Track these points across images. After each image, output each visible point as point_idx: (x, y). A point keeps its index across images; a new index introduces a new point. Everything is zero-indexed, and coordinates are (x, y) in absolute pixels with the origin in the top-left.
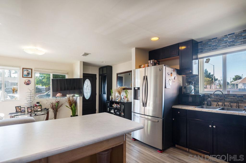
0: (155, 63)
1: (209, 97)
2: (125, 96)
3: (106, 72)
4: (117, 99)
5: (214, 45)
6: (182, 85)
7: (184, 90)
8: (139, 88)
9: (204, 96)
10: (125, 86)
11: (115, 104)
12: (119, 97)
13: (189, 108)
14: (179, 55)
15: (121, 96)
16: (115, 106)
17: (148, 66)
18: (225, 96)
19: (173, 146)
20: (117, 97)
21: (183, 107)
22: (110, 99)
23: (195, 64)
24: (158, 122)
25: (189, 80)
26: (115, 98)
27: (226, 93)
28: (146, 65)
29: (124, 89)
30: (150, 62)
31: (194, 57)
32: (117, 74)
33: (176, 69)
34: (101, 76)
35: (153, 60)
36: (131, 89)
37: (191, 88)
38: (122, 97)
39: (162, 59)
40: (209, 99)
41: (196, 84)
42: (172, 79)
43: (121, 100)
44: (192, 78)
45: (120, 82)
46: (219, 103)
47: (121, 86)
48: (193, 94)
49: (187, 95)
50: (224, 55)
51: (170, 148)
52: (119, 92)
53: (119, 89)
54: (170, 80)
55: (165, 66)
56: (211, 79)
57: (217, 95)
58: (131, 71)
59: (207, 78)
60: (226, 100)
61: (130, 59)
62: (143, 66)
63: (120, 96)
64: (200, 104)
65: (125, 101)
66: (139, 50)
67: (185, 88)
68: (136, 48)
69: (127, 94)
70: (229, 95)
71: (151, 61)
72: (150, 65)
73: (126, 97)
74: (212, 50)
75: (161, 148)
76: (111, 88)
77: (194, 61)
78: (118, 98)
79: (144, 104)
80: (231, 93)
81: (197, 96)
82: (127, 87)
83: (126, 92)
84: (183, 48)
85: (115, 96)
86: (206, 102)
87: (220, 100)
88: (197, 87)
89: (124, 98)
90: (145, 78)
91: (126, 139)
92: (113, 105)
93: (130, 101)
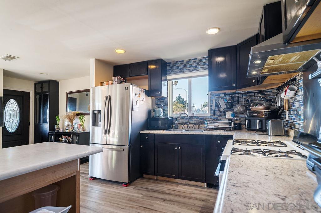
0: (121, 81)
1: (177, 120)
2: (80, 125)
3: (47, 90)
4: (67, 130)
5: (181, 68)
6: (151, 108)
7: (153, 114)
8: (99, 112)
9: (172, 119)
10: (80, 109)
11: (63, 137)
12: (70, 126)
13: (158, 132)
14: (148, 74)
15: (74, 124)
16: (63, 139)
17: (112, 84)
18: (189, 119)
19: (141, 177)
20: (66, 127)
21: (151, 131)
22: (54, 130)
23: (165, 85)
24: (124, 150)
25: (159, 103)
26: (63, 128)
27: (191, 115)
28: (110, 82)
29: (78, 115)
30: (114, 79)
31: (163, 78)
32: (67, 94)
33: (144, 90)
34: (38, 96)
35: (118, 78)
36: (89, 114)
37: (159, 111)
38: (76, 126)
39: (130, 77)
40: (177, 122)
41: (165, 107)
42: (140, 101)
43: (73, 130)
44: (161, 101)
45: (71, 105)
46: (185, 126)
47: (74, 111)
48: (162, 117)
49: (156, 119)
50: (189, 79)
51: (138, 180)
52: (71, 119)
53: (71, 114)
54: (138, 101)
55: (132, 85)
56: (184, 105)
57: (183, 118)
58: (89, 90)
59: (181, 104)
60: (191, 122)
61: (88, 74)
62: (105, 83)
63: (72, 124)
64: (169, 128)
65: (80, 131)
66: (101, 63)
67: (154, 111)
68: (95, 59)
69: (84, 121)
70: (193, 117)
71: (116, 77)
72: (114, 82)
73: (82, 126)
74: (180, 72)
75: (126, 181)
76: (57, 114)
77: (163, 82)
78: (69, 128)
79: (107, 131)
80: (194, 115)
81: (166, 119)
82: (84, 112)
83: (81, 118)
84: (152, 67)
85: (63, 125)
86: (174, 126)
87: (186, 123)
88: (166, 110)
89: (78, 127)
90: (108, 99)
91: (80, 169)
92: (60, 139)
93: (87, 130)
